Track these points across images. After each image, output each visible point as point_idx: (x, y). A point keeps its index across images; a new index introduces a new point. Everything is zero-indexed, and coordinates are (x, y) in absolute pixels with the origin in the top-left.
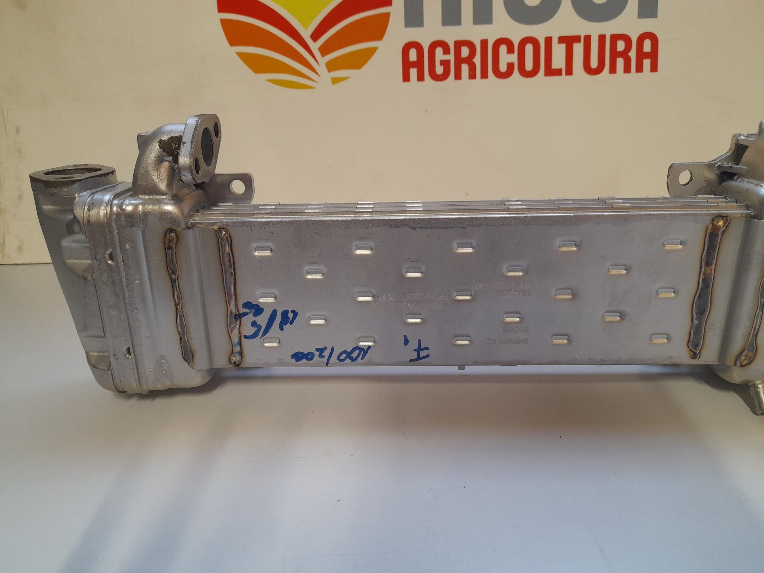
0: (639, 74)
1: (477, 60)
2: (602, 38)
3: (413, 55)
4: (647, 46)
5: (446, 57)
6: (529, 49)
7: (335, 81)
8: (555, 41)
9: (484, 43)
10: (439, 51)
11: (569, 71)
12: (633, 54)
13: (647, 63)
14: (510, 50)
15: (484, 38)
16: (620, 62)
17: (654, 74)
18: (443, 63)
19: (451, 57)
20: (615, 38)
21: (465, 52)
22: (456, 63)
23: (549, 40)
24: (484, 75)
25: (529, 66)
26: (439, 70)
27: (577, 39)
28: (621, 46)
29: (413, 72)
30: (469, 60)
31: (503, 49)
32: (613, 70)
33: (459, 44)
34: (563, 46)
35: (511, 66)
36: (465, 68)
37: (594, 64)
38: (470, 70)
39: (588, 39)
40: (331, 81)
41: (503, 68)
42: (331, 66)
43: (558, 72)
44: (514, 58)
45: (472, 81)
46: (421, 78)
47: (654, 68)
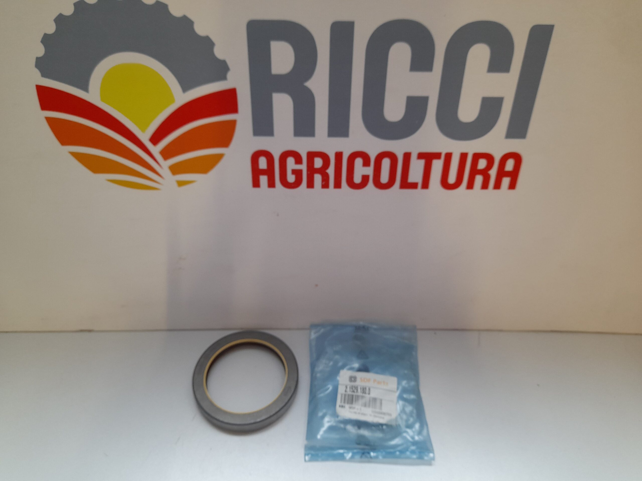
0: (497, 191)
1: (331, 171)
2: (464, 156)
3: (263, 163)
4: (510, 165)
5: (298, 167)
6: (386, 163)
7: (181, 184)
8: (414, 157)
9: (339, 156)
10: (291, 162)
11: (425, 185)
12: (493, 173)
13: (506, 181)
14: (366, 163)
15: (339, 150)
16: (479, 179)
17: (512, 191)
18: (294, 172)
19: (303, 167)
20: (477, 157)
21: (318, 163)
22: (309, 173)
23: (407, 156)
24: (338, 185)
25: (384, 178)
26: (291, 178)
27: (437, 156)
28: (482, 164)
29: (264, 179)
30: (323, 171)
31: (359, 162)
32: (470, 186)
33: (311, 156)
34: (422, 162)
35: (365, 179)
36: (318, 178)
37: (452, 179)
38: (323, 180)
39: (449, 156)
40: (175, 184)
41: (357, 179)
42: (175, 170)
43: (414, 186)
44: (369, 171)
45: (325, 190)
46: (271, 184)
47: (512, 186)
